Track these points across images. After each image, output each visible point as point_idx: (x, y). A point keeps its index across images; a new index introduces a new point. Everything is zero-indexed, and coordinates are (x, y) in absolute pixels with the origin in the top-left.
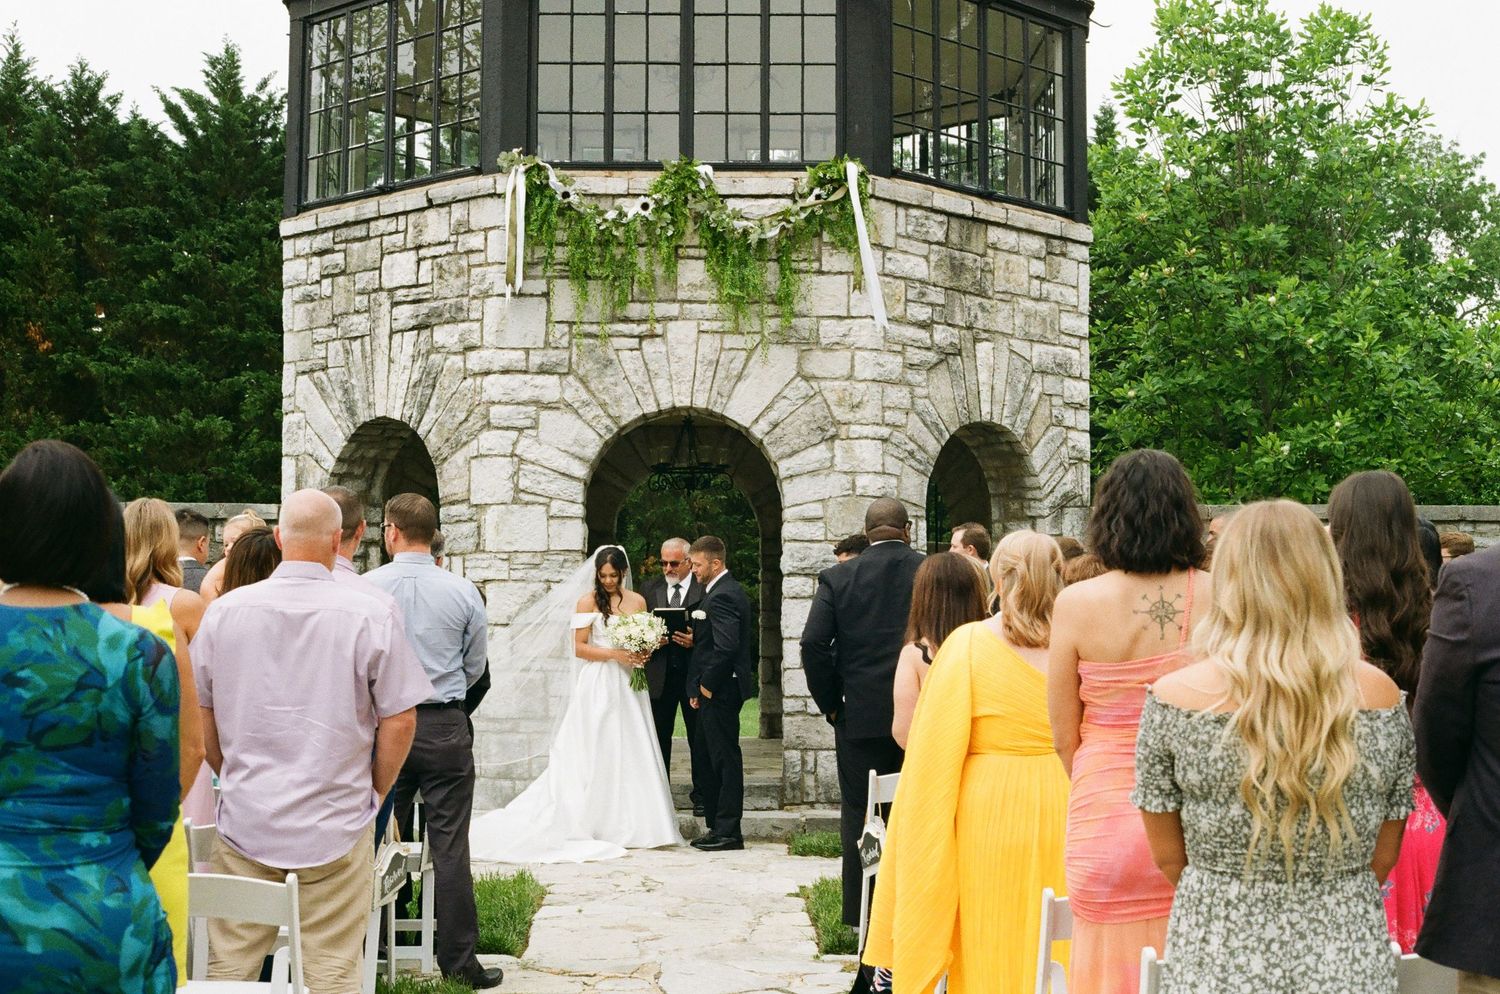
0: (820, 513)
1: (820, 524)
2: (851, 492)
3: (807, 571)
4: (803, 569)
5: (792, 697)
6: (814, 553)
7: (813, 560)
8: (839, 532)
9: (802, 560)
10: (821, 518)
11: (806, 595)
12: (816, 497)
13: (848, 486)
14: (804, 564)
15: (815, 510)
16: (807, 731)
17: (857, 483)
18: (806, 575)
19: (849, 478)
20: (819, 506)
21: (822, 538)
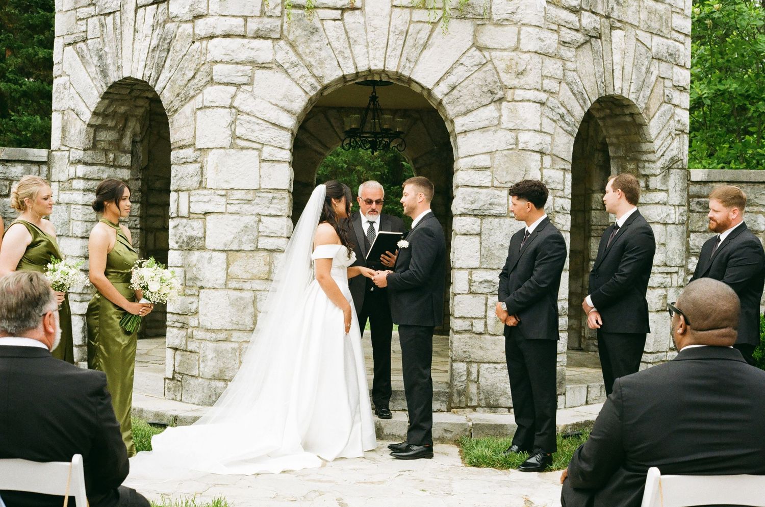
0: (487, 163)
1: (488, 172)
2: (514, 146)
3: (476, 212)
4: (473, 210)
5: (460, 318)
6: (483, 197)
7: (482, 203)
8: (504, 180)
9: (472, 203)
10: (489, 168)
11: (475, 232)
12: (485, 150)
13: (512, 141)
14: (474, 206)
15: (484, 161)
16: (472, 346)
17: (519, 139)
18: (475, 216)
19: (513, 134)
20: (487, 157)
21: (489, 185)
